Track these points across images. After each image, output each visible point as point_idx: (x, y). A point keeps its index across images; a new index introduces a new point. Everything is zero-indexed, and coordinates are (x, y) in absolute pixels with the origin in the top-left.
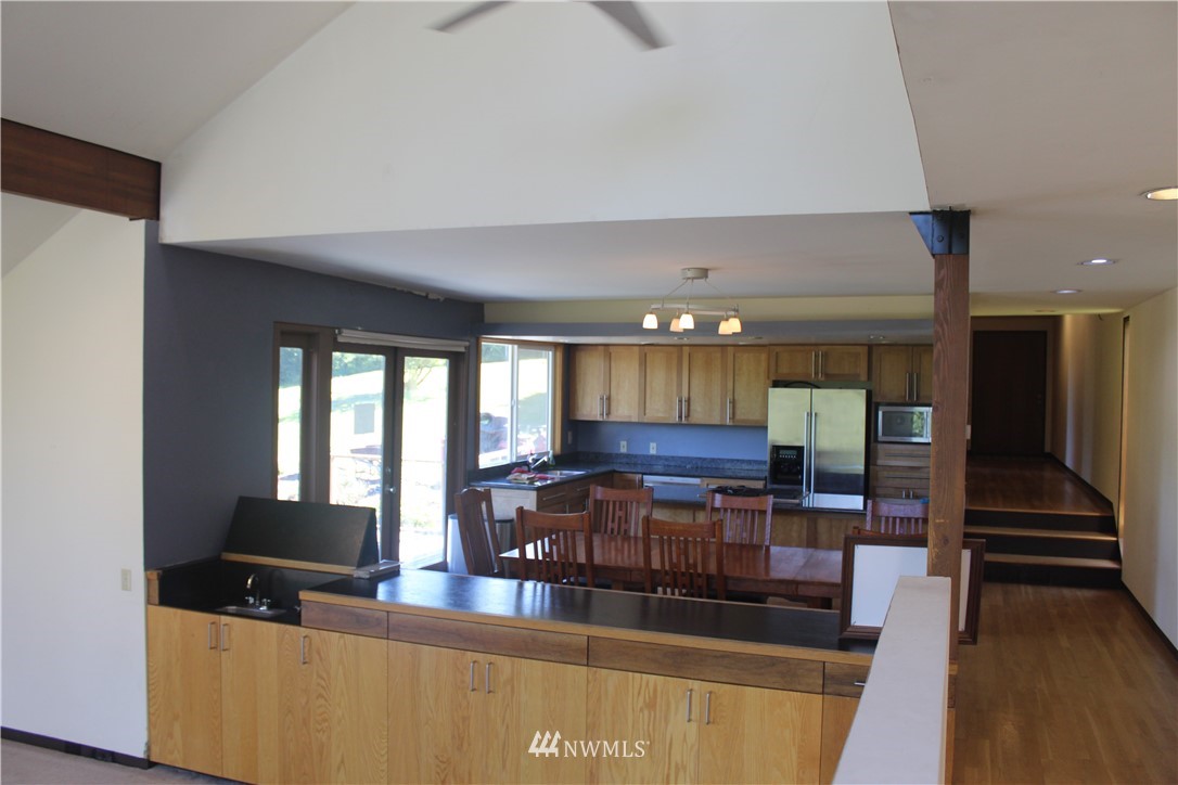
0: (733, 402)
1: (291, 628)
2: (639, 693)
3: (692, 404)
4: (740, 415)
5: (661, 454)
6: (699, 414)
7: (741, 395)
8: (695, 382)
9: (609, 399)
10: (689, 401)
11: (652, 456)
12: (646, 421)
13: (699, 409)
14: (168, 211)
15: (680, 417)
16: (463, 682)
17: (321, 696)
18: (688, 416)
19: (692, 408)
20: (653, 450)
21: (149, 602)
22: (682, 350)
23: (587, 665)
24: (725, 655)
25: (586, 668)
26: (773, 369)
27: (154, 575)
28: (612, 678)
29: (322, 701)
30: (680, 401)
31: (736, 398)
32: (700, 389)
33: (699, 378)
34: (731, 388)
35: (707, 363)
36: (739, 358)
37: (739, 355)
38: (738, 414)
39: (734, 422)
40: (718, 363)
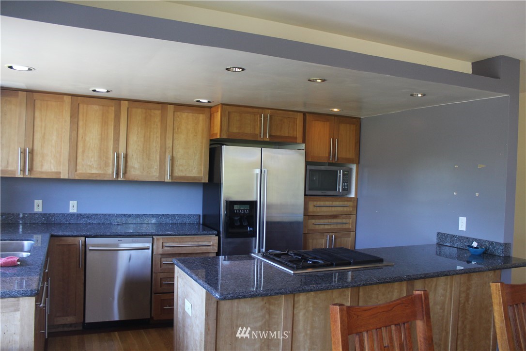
0: (172, 160)
3: (129, 160)
4: (178, 173)
5: (83, 212)
6: (136, 170)
7: (179, 152)
8: (133, 138)
9: (32, 152)
10: (126, 157)
11: (72, 215)
12: (77, 178)
13: (136, 166)
15: (118, 174)
18: (125, 173)
19: (130, 163)
20: (73, 208)
22: (120, 105)
26: (225, 128)
30: (118, 157)
31: (175, 156)
32: (138, 145)
33: (137, 134)
34: (171, 145)
35: (147, 120)
36: (178, 117)
37: (178, 113)
38: (177, 171)
39: (172, 179)
40: (157, 120)
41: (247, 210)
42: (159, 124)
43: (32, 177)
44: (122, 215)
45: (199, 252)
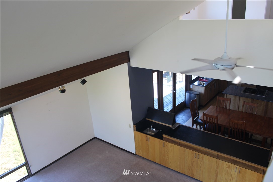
1: (161, 140)
2: (226, 165)
14: (131, 60)
16: (193, 156)
17: (167, 152)
21: (134, 130)
23: (217, 158)
24: (243, 163)
25: (216, 159)
27: (135, 126)
28: (221, 162)
29: (167, 153)
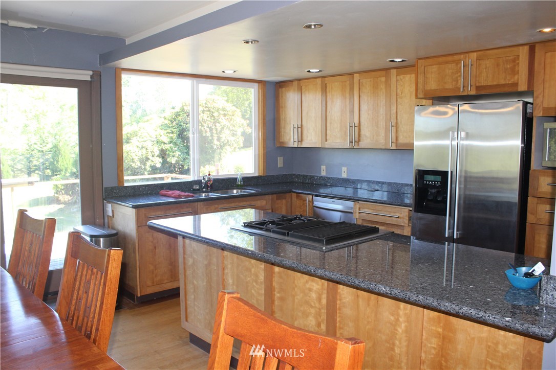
0: (397, 126)
3: (362, 129)
4: (402, 140)
6: (368, 139)
7: (403, 117)
9: (301, 127)
10: (359, 126)
13: (368, 134)
18: (359, 141)
19: (362, 133)
20: (344, 173)
22: (353, 79)
26: (421, 86)
31: (399, 122)
32: (369, 114)
33: (368, 104)
34: (395, 111)
35: (375, 87)
36: (401, 80)
37: (401, 77)
38: (401, 137)
39: (396, 146)
40: (383, 86)
41: (438, 182)
42: (384, 91)
43: (302, 146)
44: (377, 181)
45: (389, 223)
